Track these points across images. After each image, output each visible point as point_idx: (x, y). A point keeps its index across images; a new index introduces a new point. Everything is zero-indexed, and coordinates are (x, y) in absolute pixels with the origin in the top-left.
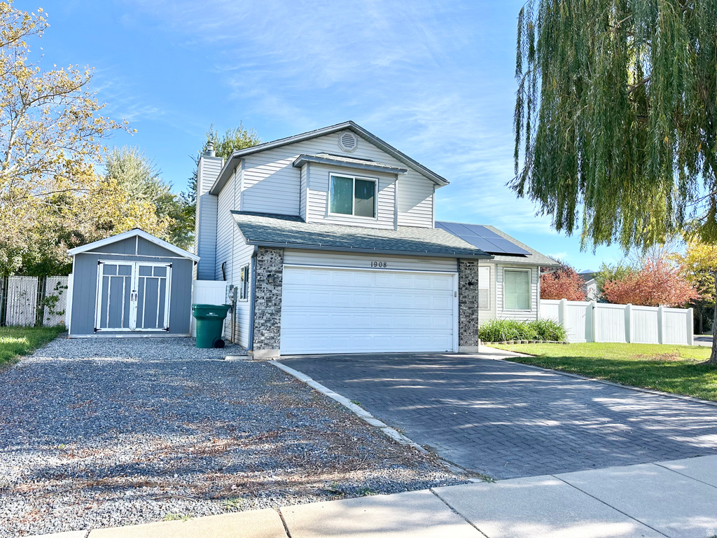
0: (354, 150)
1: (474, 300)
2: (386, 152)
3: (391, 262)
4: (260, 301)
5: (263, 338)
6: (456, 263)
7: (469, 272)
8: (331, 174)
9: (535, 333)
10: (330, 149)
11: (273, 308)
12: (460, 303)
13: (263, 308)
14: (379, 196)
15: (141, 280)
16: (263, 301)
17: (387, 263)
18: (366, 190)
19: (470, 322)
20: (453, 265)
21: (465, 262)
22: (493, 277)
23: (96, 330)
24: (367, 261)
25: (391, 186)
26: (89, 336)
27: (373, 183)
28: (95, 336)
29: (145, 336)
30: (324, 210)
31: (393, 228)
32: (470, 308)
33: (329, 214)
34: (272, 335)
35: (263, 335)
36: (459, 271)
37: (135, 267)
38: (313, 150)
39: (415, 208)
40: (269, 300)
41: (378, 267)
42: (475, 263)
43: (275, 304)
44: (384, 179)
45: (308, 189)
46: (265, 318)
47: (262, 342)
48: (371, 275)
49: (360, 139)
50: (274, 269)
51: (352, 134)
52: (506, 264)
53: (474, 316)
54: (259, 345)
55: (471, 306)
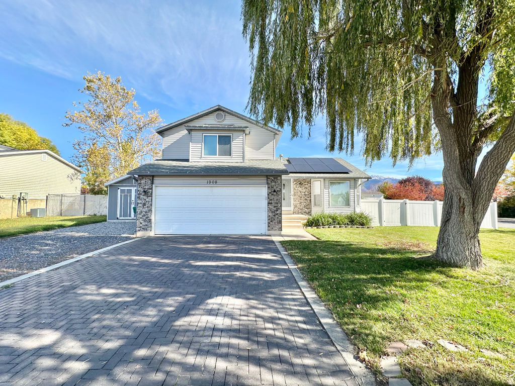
0: (223, 121)
1: (278, 202)
2: (243, 119)
3: (220, 180)
4: (139, 205)
5: (141, 225)
6: (266, 179)
7: (274, 184)
8: (204, 135)
9: (346, 221)
10: (211, 121)
11: (146, 209)
12: (269, 203)
13: (141, 209)
14: (233, 144)
16: (141, 205)
17: (218, 181)
18: (225, 141)
19: (275, 216)
20: (264, 180)
21: (271, 178)
22: (322, 187)
23: (118, 218)
24: (204, 180)
25: (240, 137)
26: (115, 221)
27: (230, 136)
28: (117, 221)
30: (200, 154)
31: (242, 161)
32: (274, 207)
33: (203, 156)
34: (146, 223)
35: (141, 223)
36: (268, 184)
37: (133, 189)
38: (197, 124)
39: (262, 149)
40: (144, 204)
41: (211, 183)
42: (279, 178)
43: (148, 207)
44: (235, 134)
45: (191, 143)
46: (142, 214)
47: (141, 227)
48: (209, 188)
49: (227, 114)
50: (147, 187)
51: (221, 112)
53: (278, 212)
54: (139, 229)
55: (276, 205)
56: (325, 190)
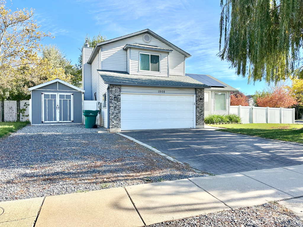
0: (150, 42)
1: (202, 106)
2: (163, 43)
3: (167, 91)
4: (111, 108)
5: (113, 124)
6: (195, 90)
7: (200, 94)
8: (140, 53)
9: (228, 120)
10: (139, 41)
11: (117, 111)
12: (197, 107)
13: (113, 111)
14: (161, 62)
15: (60, 101)
16: (113, 108)
17: (165, 91)
18: (155, 59)
19: (200, 115)
20: (193, 91)
21: (198, 90)
22: (210, 97)
23: (42, 122)
24: (156, 90)
25: (166, 58)
26: (40, 125)
27: (158, 56)
28: (42, 125)
29: (63, 124)
30: (137, 69)
31: (167, 76)
32: (200, 109)
33: (140, 70)
34: (117, 122)
35: (113, 122)
36: (196, 94)
37: (58, 95)
38: (132, 42)
39: (176, 67)
40: (115, 107)
41: (161, 93)
42: (203, 90)
43: (118, 109)
44: (163, 54)
45: (130, 59)
46: (114, 115)
47: (113, 125)
48: (158, 96)
49: (152, 37)
50: (117, 94)
51: (148, 35)
52: (215, 91)
53: (202, 113)
55: (201, 108)
56: (212, 99)
